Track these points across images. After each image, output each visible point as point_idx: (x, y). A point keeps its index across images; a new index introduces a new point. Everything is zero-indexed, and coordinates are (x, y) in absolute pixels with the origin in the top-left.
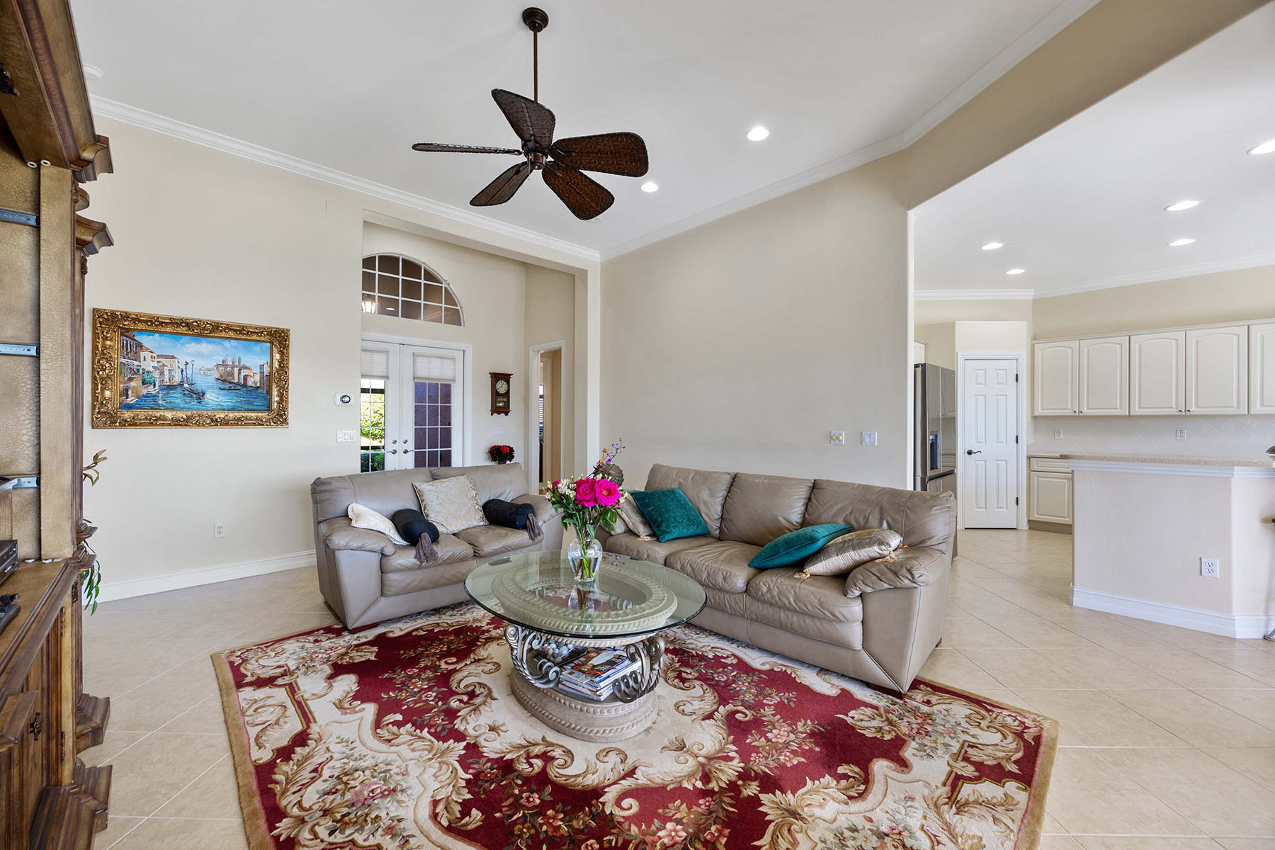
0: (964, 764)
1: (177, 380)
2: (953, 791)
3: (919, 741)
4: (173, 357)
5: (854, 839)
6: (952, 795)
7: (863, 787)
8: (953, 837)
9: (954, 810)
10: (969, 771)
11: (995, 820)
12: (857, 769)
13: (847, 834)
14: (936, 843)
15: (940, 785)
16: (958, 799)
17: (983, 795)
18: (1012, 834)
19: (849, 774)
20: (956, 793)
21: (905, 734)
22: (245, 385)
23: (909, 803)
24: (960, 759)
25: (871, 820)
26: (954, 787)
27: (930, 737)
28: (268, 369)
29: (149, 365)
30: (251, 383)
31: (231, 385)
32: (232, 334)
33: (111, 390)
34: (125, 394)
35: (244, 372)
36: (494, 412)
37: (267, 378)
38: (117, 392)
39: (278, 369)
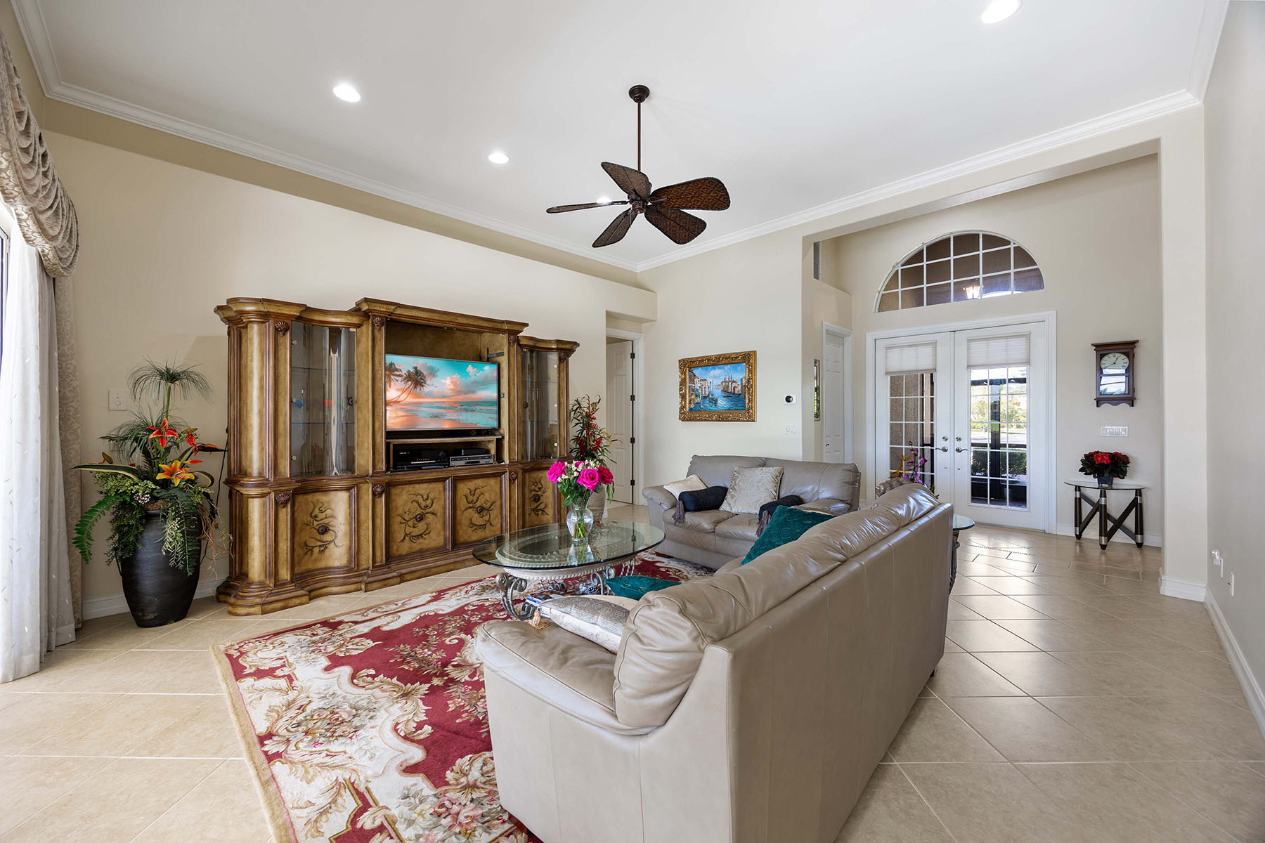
0: (377, 823)
1: (707, 393)
2: (356, 790)
3: (430, 799)
4: (705, 380)
5: (366, 715)
6: (354, 787)
7: (403, 734)
8: (322, 766)
9: (341, 780)
10: (367, 822)
11: (310, 803)
12: (422, 737)
13: (372, 714)
14: (328, 753)
15: (370, 785)
16: (347, 790)
17: (337, 813)
18: (291, 806)
19: (420, 731)
20: (354, 792)
21: (446, 791)
22: (734, 394)
23: (368, 755)
24: (386, 824)
25: (373, 727)
26: (360, 795)
27: (431, 814)
28: (744, 382)
29: (697, 386)
30: (736, 392)
31: (728, 394)
32: (727, 361)
33: (685, 401)
34: (690, 403)
35: (734, 385)
36: (1102, 402)
37: (744, 387)
38: (688, 402)
39: (748, 382)
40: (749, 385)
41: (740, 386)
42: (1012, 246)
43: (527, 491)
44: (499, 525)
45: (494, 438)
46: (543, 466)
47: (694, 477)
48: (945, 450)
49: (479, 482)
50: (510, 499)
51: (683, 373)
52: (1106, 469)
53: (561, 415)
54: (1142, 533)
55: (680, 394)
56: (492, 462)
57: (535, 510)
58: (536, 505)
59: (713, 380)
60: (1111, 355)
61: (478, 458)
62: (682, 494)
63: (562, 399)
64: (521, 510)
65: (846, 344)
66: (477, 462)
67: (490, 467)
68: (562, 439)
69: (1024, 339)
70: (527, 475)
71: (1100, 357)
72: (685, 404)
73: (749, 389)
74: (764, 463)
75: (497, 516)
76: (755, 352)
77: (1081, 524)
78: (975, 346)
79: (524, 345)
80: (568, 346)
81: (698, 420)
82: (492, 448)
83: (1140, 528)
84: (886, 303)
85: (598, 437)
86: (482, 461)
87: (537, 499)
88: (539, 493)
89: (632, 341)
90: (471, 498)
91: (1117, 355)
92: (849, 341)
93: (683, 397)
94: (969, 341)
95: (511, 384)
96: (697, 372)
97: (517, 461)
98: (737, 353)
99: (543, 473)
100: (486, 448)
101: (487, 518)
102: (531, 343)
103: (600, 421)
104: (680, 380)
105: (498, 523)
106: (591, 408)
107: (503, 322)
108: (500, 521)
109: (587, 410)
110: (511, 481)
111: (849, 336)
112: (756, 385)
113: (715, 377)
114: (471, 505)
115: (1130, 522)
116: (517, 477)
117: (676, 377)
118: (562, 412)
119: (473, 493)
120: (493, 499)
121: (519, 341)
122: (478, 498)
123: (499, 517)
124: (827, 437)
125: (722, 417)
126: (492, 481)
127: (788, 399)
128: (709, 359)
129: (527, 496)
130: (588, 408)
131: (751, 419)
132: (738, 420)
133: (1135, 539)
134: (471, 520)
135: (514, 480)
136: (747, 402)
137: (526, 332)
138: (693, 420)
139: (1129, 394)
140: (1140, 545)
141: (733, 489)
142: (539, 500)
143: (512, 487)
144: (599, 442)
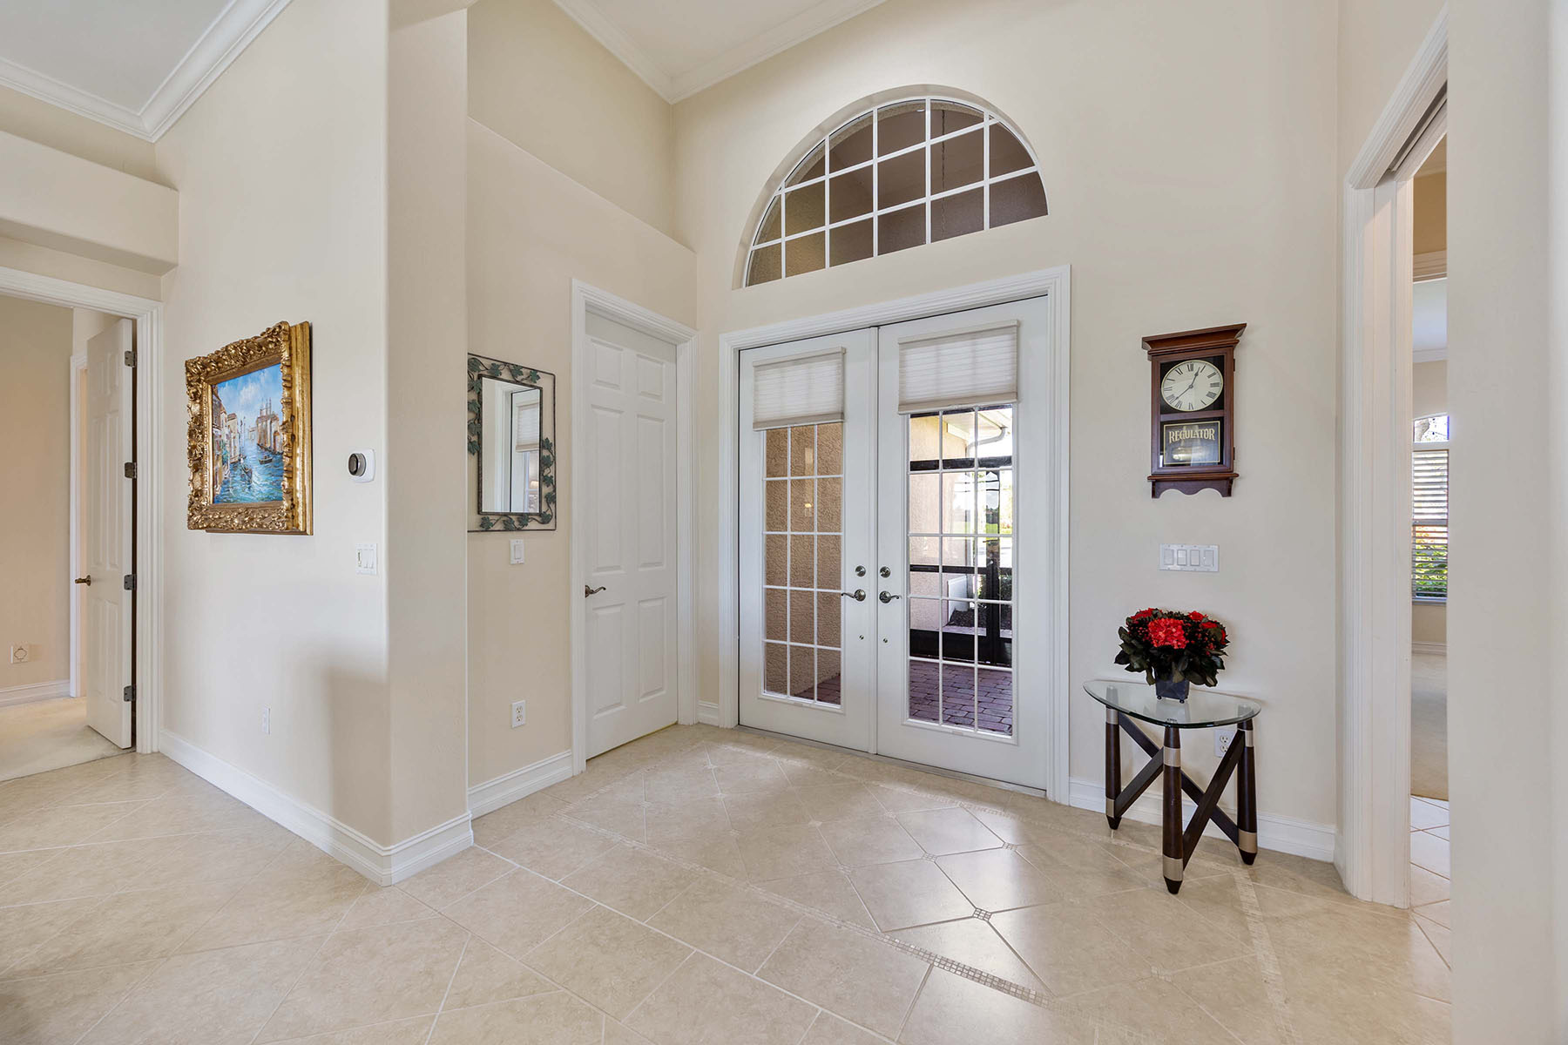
1: (237, 451)
4: (235, 415)
22: (274, 451)
36: (1162, 485)
42: (985, 125)
48: (859, 596)
52: (1177, 663)
54: (1253, 829)
60: (1184, 367)
65: (680, 359)
69: (1007, 337)
71: (1162, 371)
72: (203, 484)
77: (1120, 796)
78: (917, 357)
83: (1247, 818)
84: (761, 269)
89: (134, 322)
91: (1198, 365)
92: (686, 353)
93: (197, 465)
94: (905, 345)
111: (686, 342)
115: (1229, 801)
133: (1236, 840)
139: (1221, 463)
140: (1248, 858)
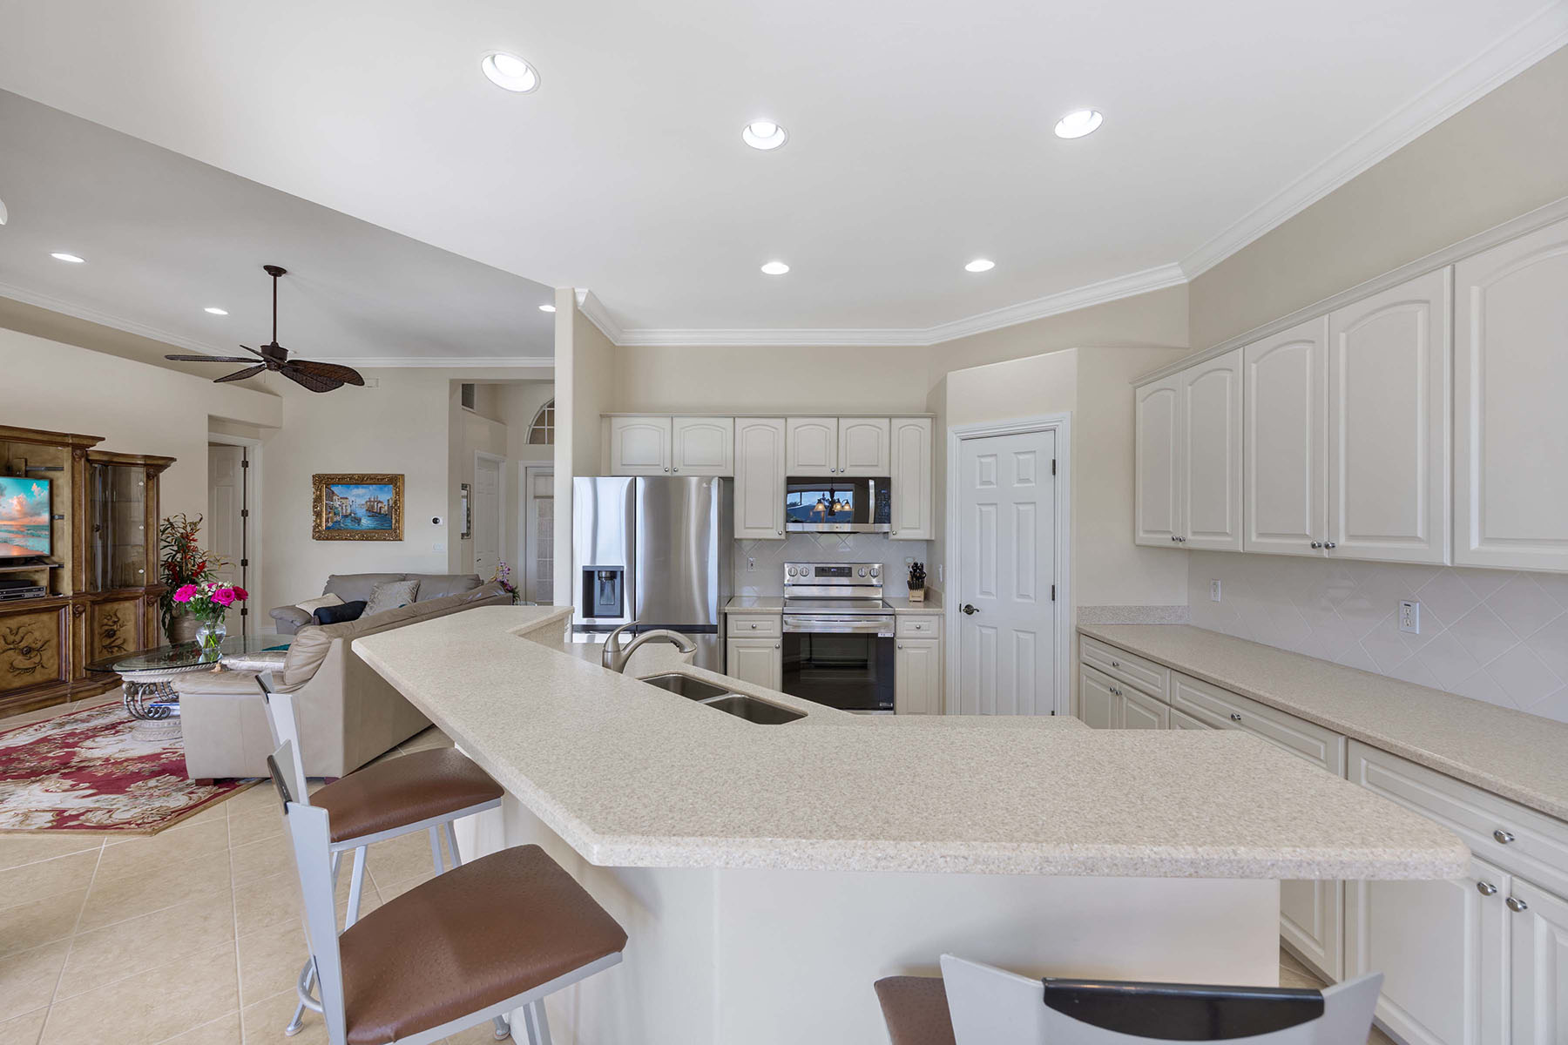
1: (349, 511)
4: (347, 498)
22: (380, 513)
28: (391, 502)
29: (337, 504)
30: (382, 512)
31: (373, 513)
32: (372, 482)
33: (321, 519)
34: (327, 521)
35: (380, 505)
37: (390, 508)
38: (324, 520)
39: (395, 503)
40: (396, 507)
41: (386, 508)
43: (96, 625)
44: (56, 667)
45: (48, 567)
46: (121, 596)
47: (331, 595)
49: (25, 619)
50: (74, 636)
51: (318, 489)
53: (149, 539)
55: (315, 512)
56: (44, 594)
57: (109, 648)
58: (108, 641)
59: (356, 500)
61: (22, 591)
62: (316, 612)
63: (150, 520)
64: (89, 648)
65: (500, 470)
66: (21, 596)
67: (41, 601)
68: (150, 564)
70: (97, 608)
72: (321, 522)
73: (396, 510)
74: (404, 578)
75: (52, 657)
76: (403, 475)
79: (94, 460)
80: (160, 462)
81: (337, 540)
82: (44, 580)
84: (536, 437)
85: (201, 560)
86: (27, 595)
87: (111, 634)
88: (115, 627)
89: (245, 448)
90: (11, 638)
92: (503, 467)
93: (318, 515)
95: (76, 505)
96: (336, 489)
97: (85, 592)
98: (384, 475)
99: (119, 604)
100: (31, 579)
101: (37, 659)
102: (105, 458)
103: (201, 542)
104: (314, 496)
105: (53, 665)
106: (189, 529)
107: (66, 435)
108: (56, 662)
109: (182, 531)
110: (76, 615)
111: (503, 462)
112: (403, 507)
113: (358, 496)
114: (12, 646)
116: (84, 611)
117: (309, 493)
118: (150, 535)
119: (14, 632)
120: (47, 638)
121: (87, 455)
122: (23, 638)
123: (56, 657)
124: (478, 552)
125: (366, 536)
126: (45, 617)
127: (435, 521)
128: (351, 477)
129: (96, 632)
130: (184, 528)
131: (398, 538)
132: (385, 540)
134: (12, 664)
135: (81, 613)
136: (394, 522)
137: (99, 447)
138: (331, 539)
141: (372, 601)
142: (114, 634)
143: (77, 621)
144: (202, 566)
